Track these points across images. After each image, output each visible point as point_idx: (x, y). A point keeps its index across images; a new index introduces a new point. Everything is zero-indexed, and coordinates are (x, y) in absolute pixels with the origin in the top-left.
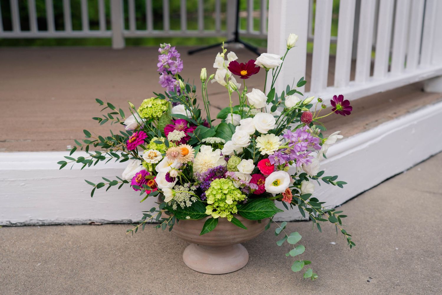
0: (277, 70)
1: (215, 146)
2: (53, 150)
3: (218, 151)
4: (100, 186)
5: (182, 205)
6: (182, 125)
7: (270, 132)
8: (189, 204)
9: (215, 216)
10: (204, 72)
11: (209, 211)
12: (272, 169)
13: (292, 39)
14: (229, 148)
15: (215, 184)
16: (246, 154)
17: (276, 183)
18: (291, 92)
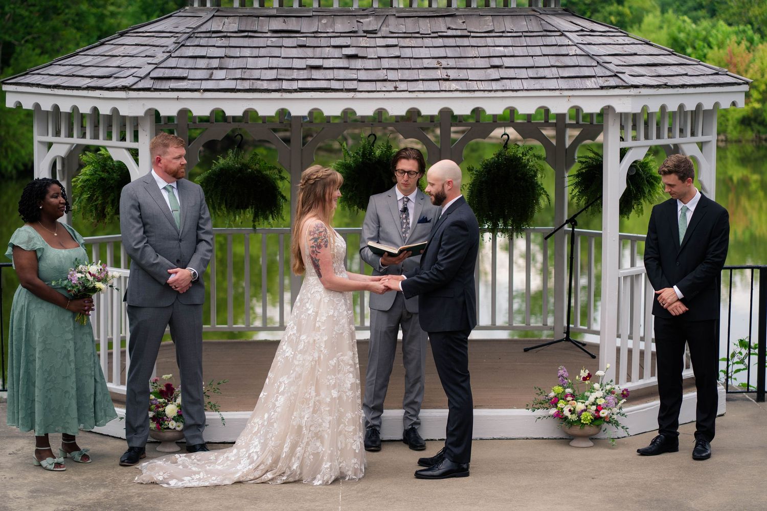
0: (603, 377)
1: (582, 403)
2: (509, 408)
3: (583, 404)
4: (540, 418)
5: (574, 420)
6: (570, 395)
7: (601, 397)
8: (576, 420)
9: (584, 423)
10: (577, 377)
11: (582, 421)
12: (602, 408)
13: (608, 366)
14: (587, 403)
15: (584, 413)
16: (593, 404)
17: (603, 414)
18: (608, 384)
